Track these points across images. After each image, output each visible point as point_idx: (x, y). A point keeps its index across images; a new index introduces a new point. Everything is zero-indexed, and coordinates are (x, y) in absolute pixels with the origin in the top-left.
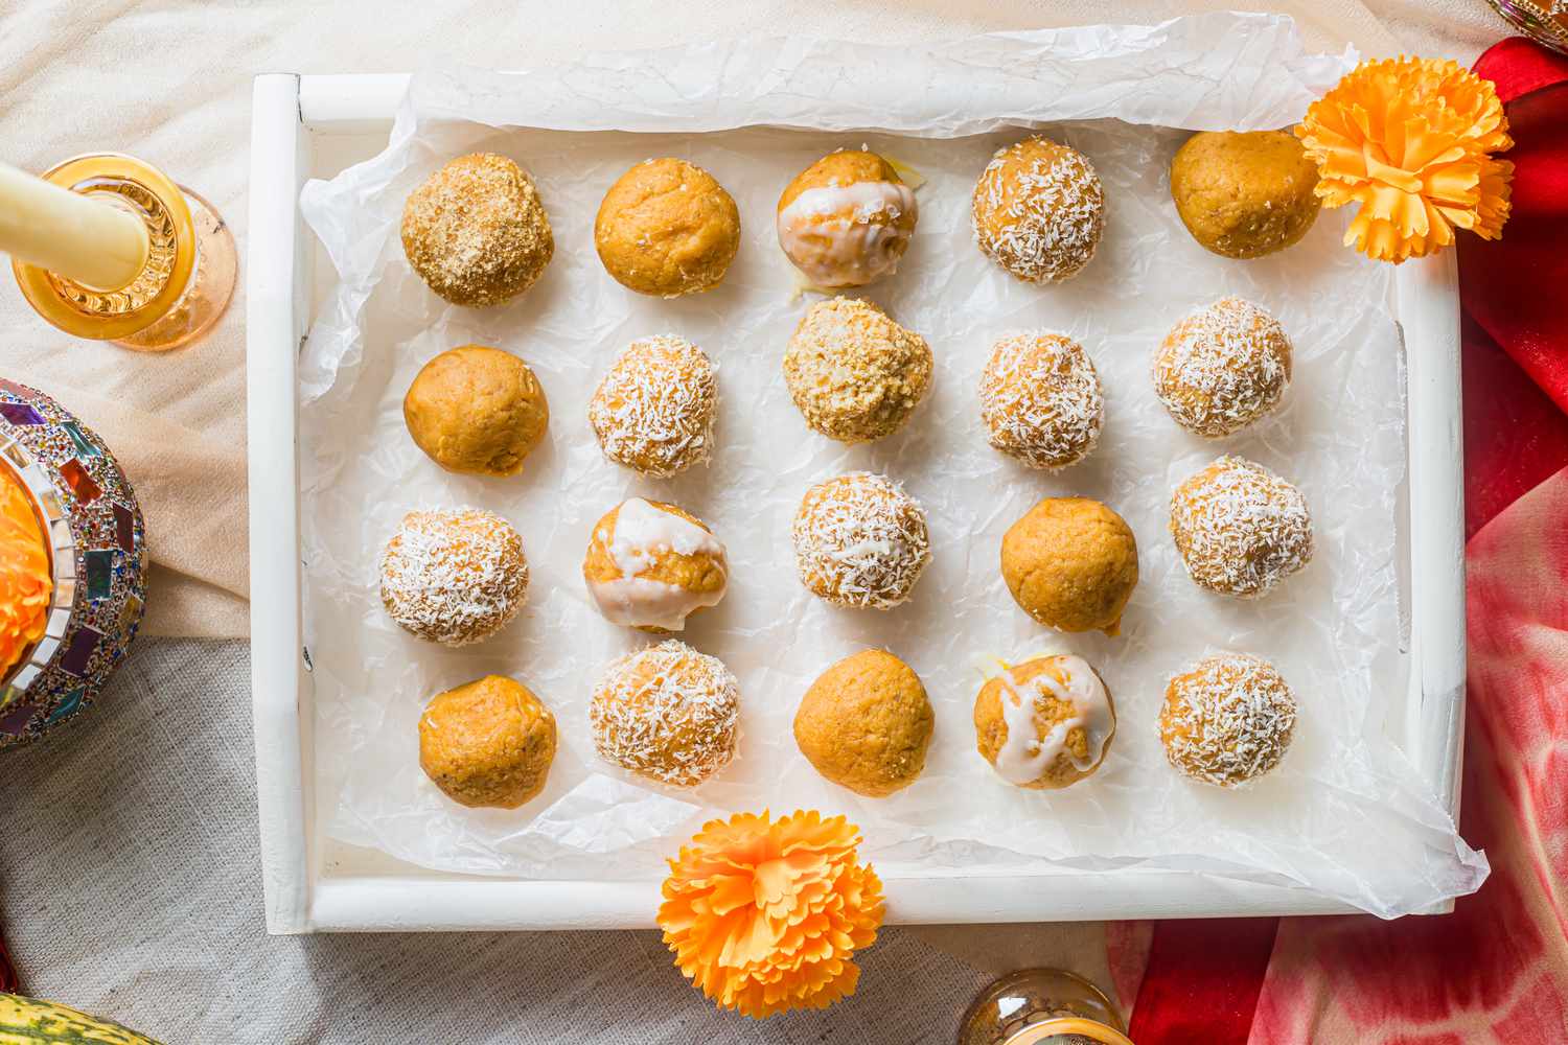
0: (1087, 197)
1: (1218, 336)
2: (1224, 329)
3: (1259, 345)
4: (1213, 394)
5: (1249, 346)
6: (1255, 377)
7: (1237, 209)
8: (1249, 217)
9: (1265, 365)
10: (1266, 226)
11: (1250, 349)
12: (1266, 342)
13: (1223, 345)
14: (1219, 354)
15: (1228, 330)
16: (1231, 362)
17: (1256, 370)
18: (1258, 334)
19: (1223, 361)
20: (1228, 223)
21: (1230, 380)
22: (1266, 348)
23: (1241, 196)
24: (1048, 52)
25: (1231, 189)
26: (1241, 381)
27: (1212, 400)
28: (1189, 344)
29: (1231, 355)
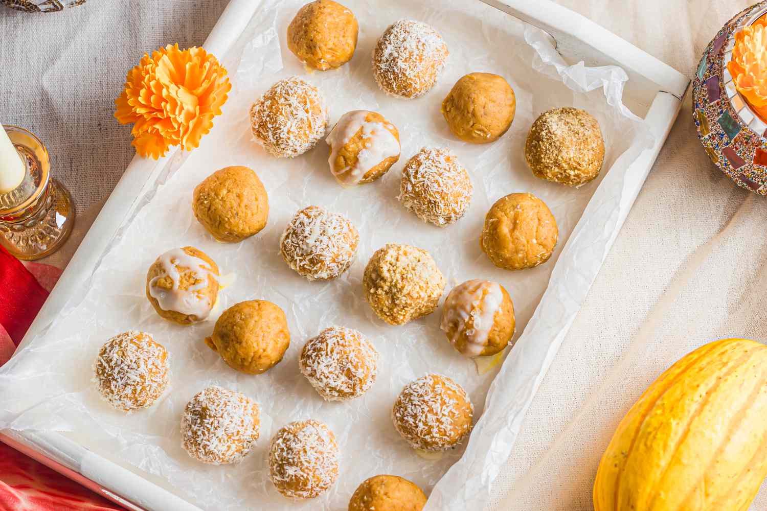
0: (426, 428)
1: (321, 453)
2: (323, 458)
3: (306, 470)
4: (295, 436)
5: (308, 465)
6: (291, 460)
7: (379, 493)
8: (372, 498)
9: (294, 468)
10: (362, 505)
11: (306, 464)
12: (305, 475)
13: (316, 452)
14: (313, 448)
15: (322, 460)
16: (305, 451)
17: (294, 462)
18: (311, 474)
19: (307, 448)
20: (375, 486)
21: (296, 446)
22: (302, 473)
23: (384, 497)
24: (507, 424)
25: (390, 494)
26: (293, 452)
27: (291, 434)
28: (326, 439)
29: (309, 453)
